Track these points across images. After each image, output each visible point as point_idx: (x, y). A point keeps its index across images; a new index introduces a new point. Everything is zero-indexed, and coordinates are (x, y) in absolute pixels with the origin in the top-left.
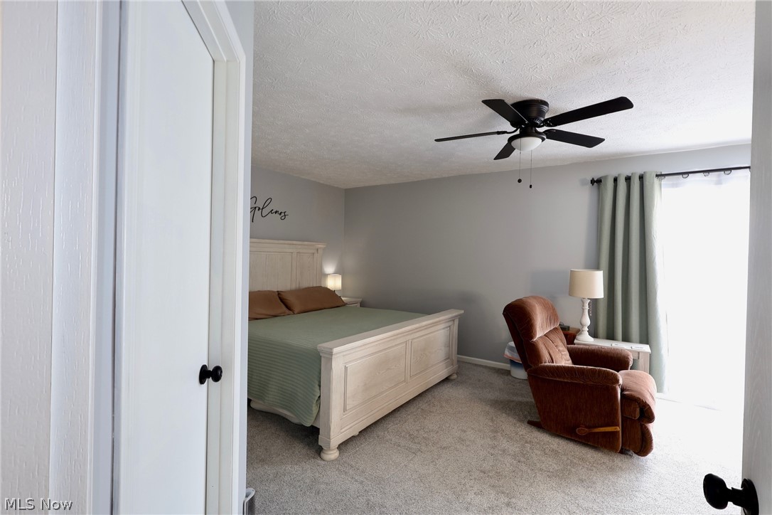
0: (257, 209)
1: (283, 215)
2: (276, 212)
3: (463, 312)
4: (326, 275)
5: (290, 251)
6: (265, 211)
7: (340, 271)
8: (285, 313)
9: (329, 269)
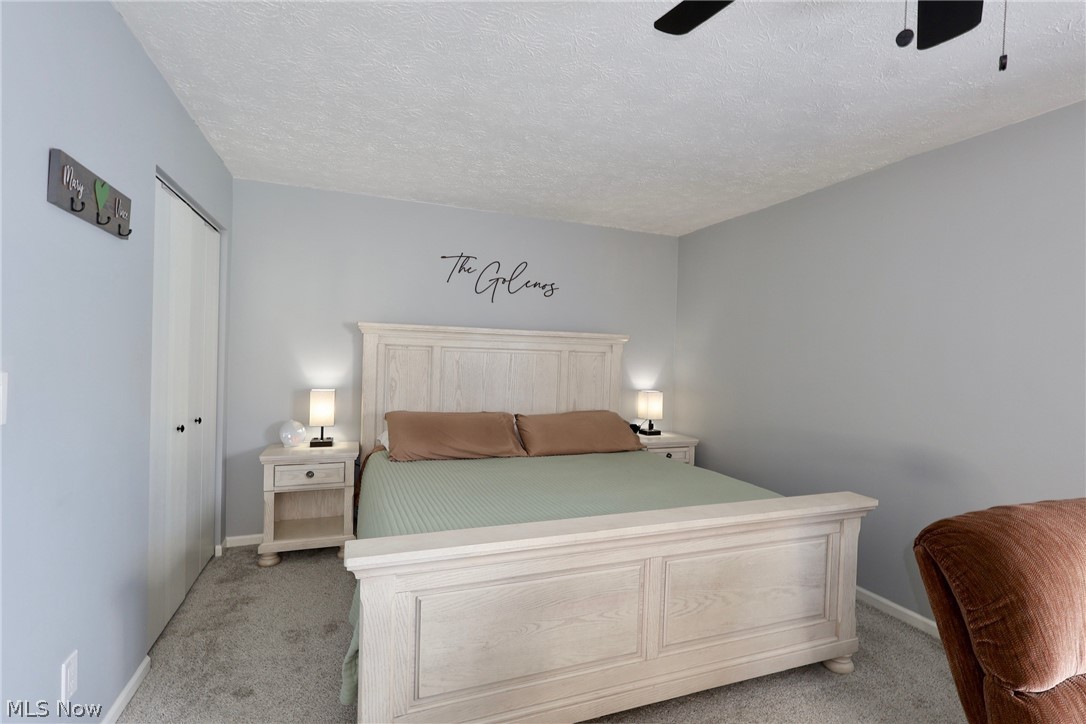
0: (501, 281)
1: (549, 289)
2: (535, 285)
3: (873, 503)
4: (636, 392)
5: (556, 347)
6: (514, 285)
7: (665, 388)
8: (510, 452)
9: (643, 380)
